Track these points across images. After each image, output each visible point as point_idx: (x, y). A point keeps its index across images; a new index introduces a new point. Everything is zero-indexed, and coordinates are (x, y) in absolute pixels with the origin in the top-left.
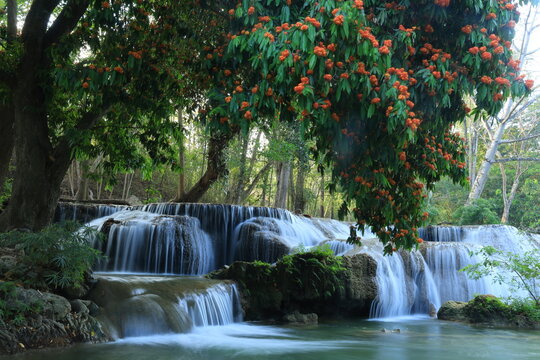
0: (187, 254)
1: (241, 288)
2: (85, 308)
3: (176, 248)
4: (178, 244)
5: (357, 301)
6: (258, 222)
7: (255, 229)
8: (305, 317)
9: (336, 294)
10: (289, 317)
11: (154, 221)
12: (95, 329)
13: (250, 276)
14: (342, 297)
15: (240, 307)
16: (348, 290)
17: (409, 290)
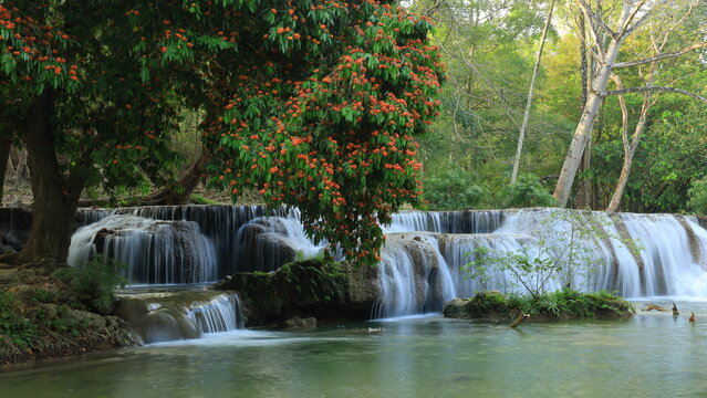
0: (187, 263)
1: (243, 298)
2: (114, 323)
3: (176, 257)
4: (177, 252)
5: (357, 303)
6: (262, 223)
7: (259, 231)
8: (304, 321)
9: (336, 297)
10: (289, 322)
11: (150, 229)
12: (127, 338)
13: (251, 286)
14: (342, 301)
15: (242, 315)
16: (347, 294)
17: (419, 289)
